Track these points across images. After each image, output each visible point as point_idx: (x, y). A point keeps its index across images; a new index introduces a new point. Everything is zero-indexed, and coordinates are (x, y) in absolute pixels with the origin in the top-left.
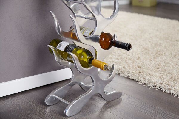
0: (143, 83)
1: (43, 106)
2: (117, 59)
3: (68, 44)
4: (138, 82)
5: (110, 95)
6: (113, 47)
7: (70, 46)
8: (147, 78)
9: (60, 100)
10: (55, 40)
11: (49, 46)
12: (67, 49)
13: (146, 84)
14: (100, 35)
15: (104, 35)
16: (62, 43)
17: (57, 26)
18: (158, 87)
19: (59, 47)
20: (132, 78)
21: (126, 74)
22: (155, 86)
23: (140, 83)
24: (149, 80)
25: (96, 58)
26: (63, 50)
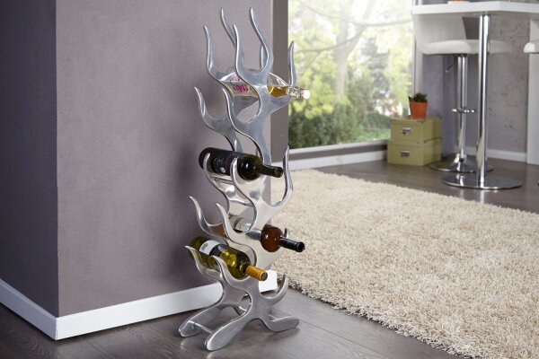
0: (341, 307)
1: (176, 338)
2: (311, 269)
3: (216, 243)
4: (334, 305)
5: (278, 322)
6: (282, 248)
7: (219, 247)
8: (349, 298)
9: (202, 330)
10: (198, 238)
11: (187, 247)
12: (215, 251)
13: (345, 309)
14: (262, 229)
15: (268, 229)
16: (207, 242)
17: (200, 217)
18: (362, 312)
19: (203, 249)
20: (326, 300)
21: (318, 293)
22: (358, 311)
23: (335, 308)
24: (351, 301)
25: (255, 265)
26: (208, 254)
